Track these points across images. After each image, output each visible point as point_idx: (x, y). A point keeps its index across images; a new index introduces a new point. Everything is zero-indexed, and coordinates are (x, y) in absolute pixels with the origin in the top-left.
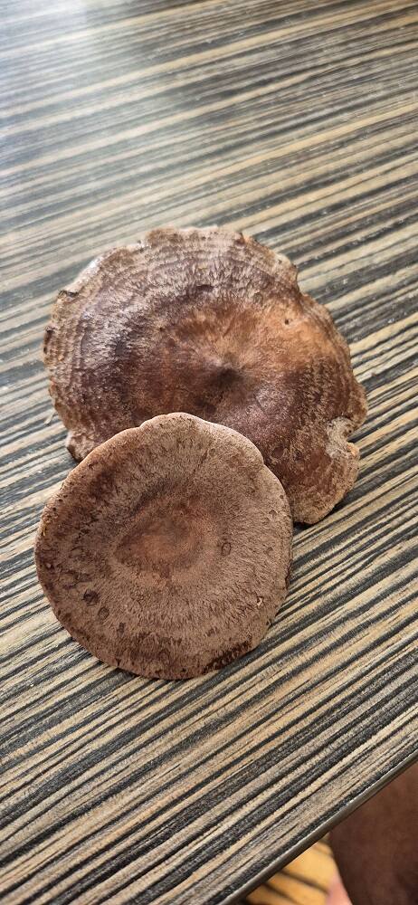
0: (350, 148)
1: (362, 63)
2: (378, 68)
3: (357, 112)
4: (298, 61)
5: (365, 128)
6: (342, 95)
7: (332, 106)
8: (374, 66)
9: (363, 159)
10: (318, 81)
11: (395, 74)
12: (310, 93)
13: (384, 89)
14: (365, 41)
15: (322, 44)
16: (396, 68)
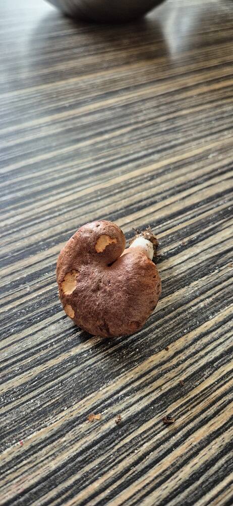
0: (158, 180)
1: (168, 120)
2: (179, 123)
3: (164, 153)
4: (125, 118)
5: (169, 165)
6: (154, 142)
7: (147, 149)
8: (176, 122)
9: (167, 188)
10: (138, 132)
11: (190, 127)
12: (133, 141)
13: (183, 137)
14: (171, 105)
15: (142, 107)
16: (190, 123)
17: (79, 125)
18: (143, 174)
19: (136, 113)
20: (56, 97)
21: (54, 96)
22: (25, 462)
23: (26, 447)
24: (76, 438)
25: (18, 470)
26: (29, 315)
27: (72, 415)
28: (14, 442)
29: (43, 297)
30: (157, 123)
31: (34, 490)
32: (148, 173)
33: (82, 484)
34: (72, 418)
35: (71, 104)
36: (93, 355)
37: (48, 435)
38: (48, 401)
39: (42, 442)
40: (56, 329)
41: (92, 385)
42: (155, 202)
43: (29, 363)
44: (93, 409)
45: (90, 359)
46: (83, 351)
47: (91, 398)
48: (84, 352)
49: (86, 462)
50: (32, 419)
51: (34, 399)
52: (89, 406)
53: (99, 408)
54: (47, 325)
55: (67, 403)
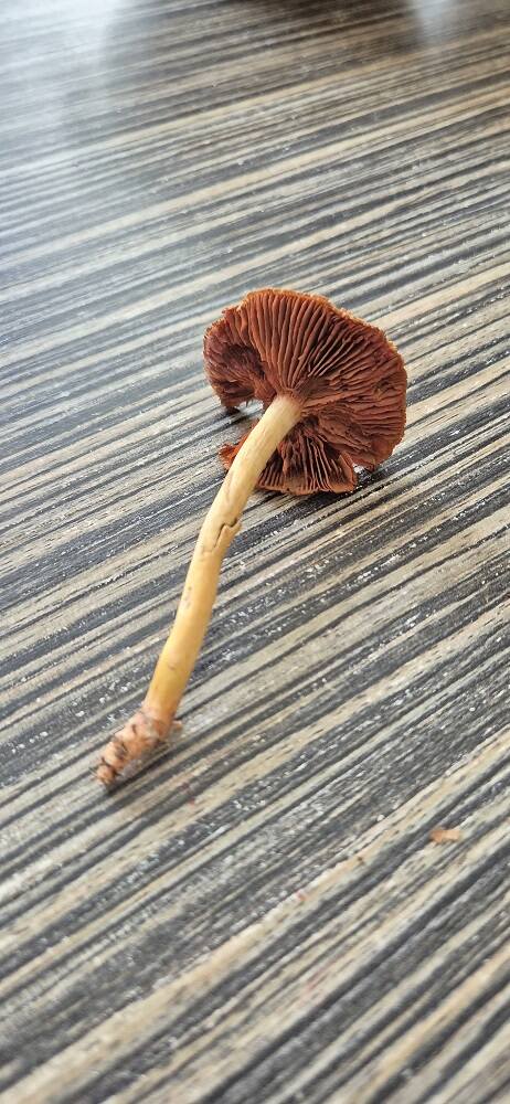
17: (275, 203)
18: (443, 306)
19: (397, 171)
20: (211, 144)
21: (207, 142)
22: (316, 936)
23: (312, 905)
24: (417, 879)
25: (306, 955)
26: (258, 622)
27: (397, 832)
28: (283, 894)
29: (278, 583)
30: (448, 191)
31: (350, 995)
32: (452, 302)
33: (451, 977)
34: (398, 838)
35: (249, 157)
36: (416, 701)
37: (355, 877)
38: (339, 805)
39: (346, 893)
40: (322, 651)
41: (427, 765)
42: (482, 366)
43: (278, 724)
44: (440, 815)
45: (411, 709)
46: (390, 693)
47: (432, 793)
48: (395, 695)
49: (451, 928)
50: (312, 844)
51: (308, 801)
52: (430, 811)
53: (453, 812)
54: (301, 641)
55: (381, 805)
